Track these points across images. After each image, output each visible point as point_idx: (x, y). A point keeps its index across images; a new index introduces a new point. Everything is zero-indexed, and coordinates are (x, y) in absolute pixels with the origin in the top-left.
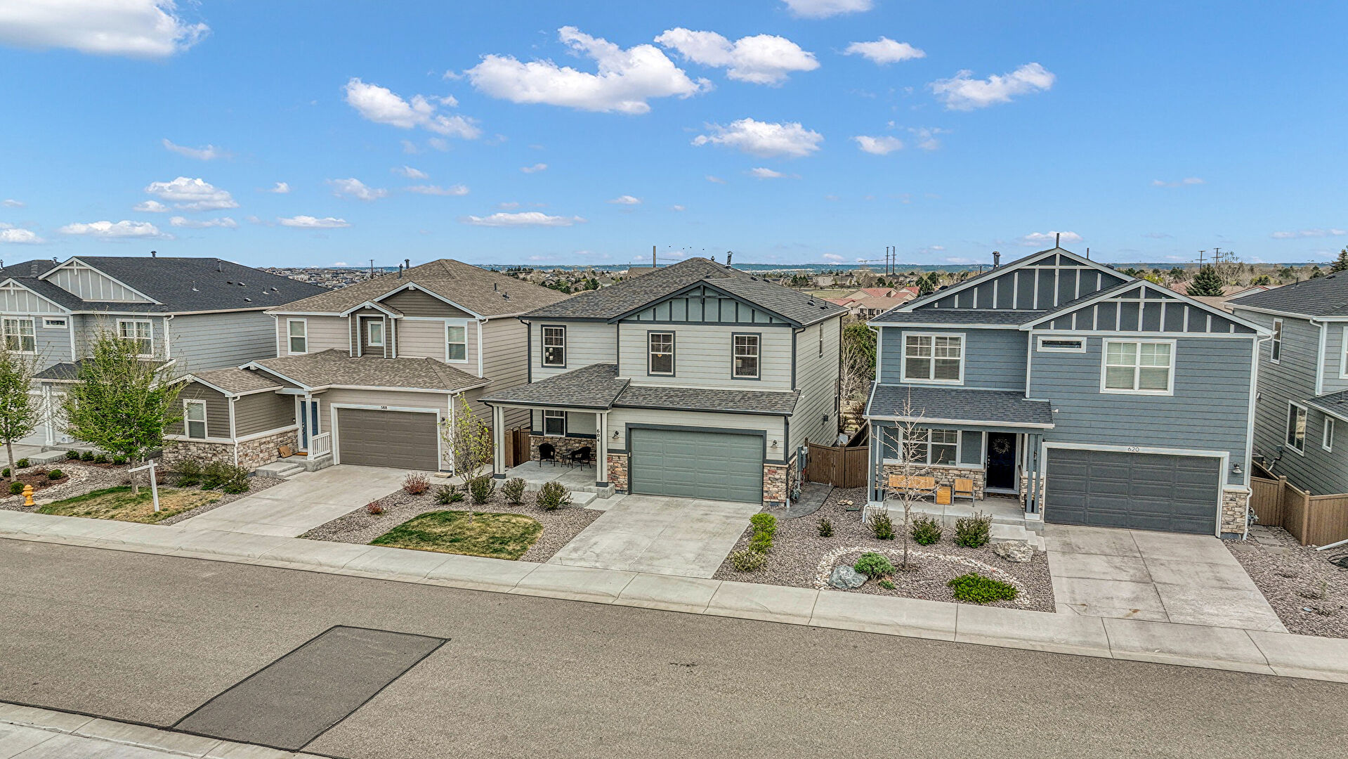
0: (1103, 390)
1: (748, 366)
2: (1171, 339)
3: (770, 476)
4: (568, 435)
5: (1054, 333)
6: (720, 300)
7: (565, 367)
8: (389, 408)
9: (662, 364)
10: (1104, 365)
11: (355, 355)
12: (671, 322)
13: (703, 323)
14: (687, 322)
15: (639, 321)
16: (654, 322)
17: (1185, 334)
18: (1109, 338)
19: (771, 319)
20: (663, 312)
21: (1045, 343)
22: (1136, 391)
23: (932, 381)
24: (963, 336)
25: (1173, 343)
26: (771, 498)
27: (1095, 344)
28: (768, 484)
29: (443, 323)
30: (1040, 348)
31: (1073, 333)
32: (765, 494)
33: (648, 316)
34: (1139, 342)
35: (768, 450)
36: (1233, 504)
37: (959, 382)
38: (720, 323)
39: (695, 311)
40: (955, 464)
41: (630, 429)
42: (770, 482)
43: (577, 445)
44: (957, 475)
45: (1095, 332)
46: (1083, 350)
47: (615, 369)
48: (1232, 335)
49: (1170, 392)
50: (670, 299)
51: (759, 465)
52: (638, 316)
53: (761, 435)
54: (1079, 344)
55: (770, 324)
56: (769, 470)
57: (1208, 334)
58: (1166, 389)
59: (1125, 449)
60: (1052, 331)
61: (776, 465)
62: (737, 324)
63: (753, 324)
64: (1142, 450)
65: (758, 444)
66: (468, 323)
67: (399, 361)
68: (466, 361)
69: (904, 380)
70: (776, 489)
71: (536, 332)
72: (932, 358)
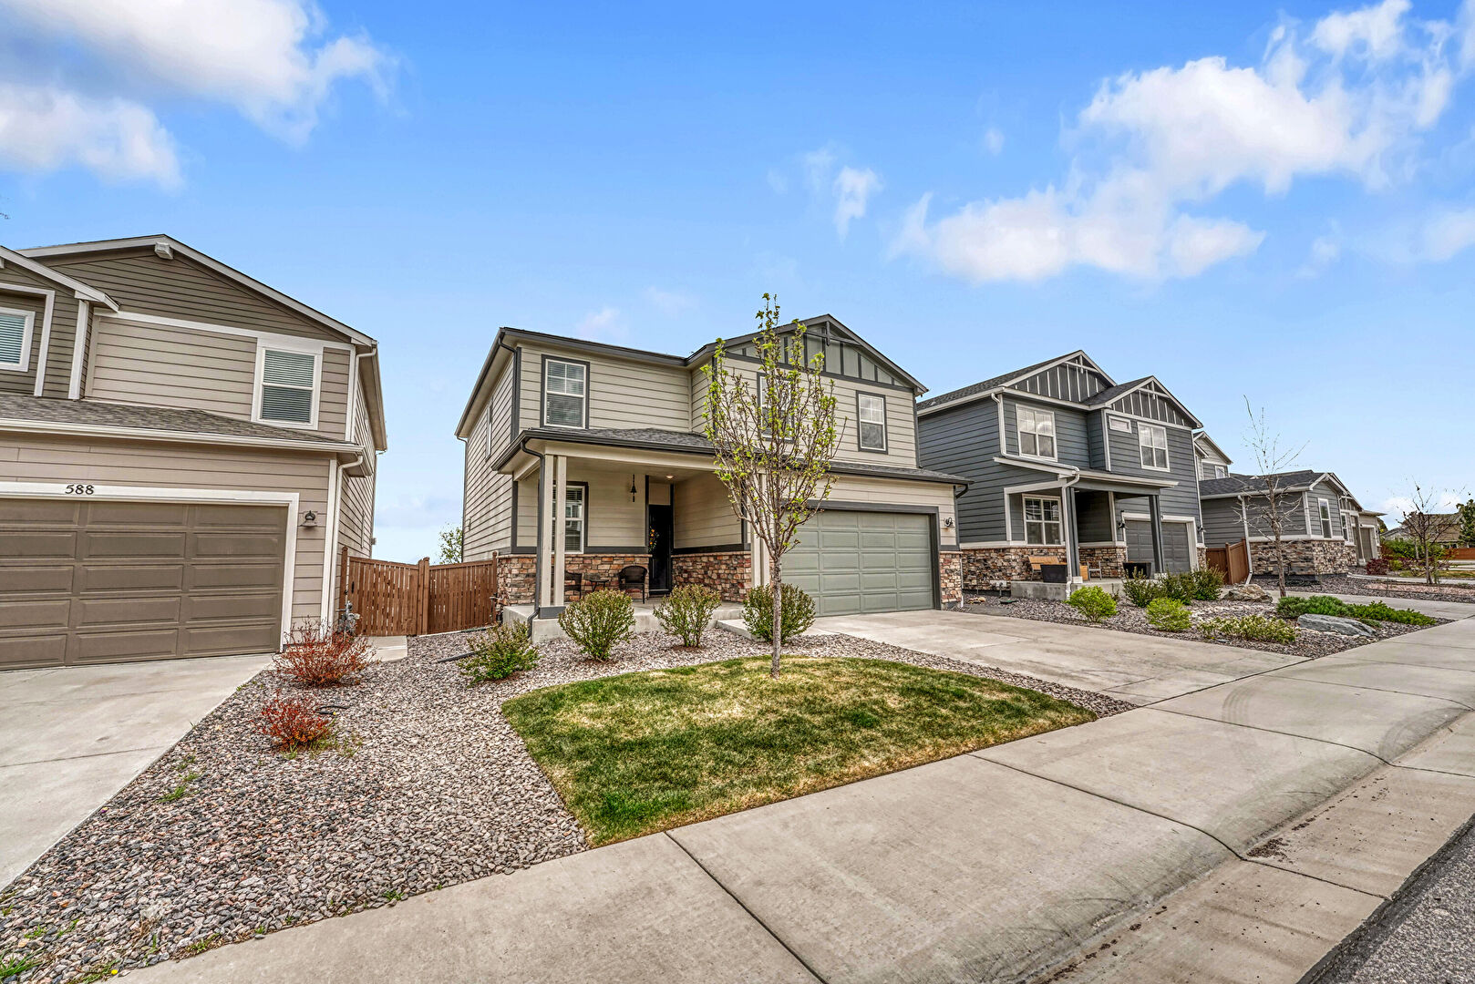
0: (1142, 466)
1: (872, 435)
2: (1163, 427)
3: (945, 568)
4: (588, 550)
5: (1115, 414)
6: (842, 346)
8: (102, 492)
10: (1141, 445)
12: (786, 365)
13: (825, 373)
14: (806, 369)
15: (744, 357)
17: (1168, 424)
18: (1139, 421)
19: (893, 380)
22: (1156, 468)
23: (1039, 457)
24: (1052, 414)
25: (1164, 430)
26: (947, 598)
27: (1135, 425)
28: (944, 578)
29: (254, 341)
30: (1111, 427)
31: (1124, 415)
32: (943, 593)
34: (1152, 427)
35: (942, 533)
36: (1201, 558)
37: (1055, 459)
38: (842, 376)
40: (1059, 543)
42: (946, 575)
43: (607, 567)
45: (1134, 416)
46: (1130, 430)
48: (1184, 427)
49: (1169, 470)
50: (785, 334)
51: (927, 556)
52: (744, 351)
53: (932, 517)
54: (1127, 425)
55: (892, 387)
56: (944, 560)
57: (1176, 425)
61: (951, 553)
62: (860, 380)
63: (876, 383)
64: (1164, 518)
65: (921, 525)
66: (326, 351)
67: (98, 405)
68: (313, 426)
69: (1021, 454)
70: (952, 584)
71: (532, 365)
72: (1037, 433)
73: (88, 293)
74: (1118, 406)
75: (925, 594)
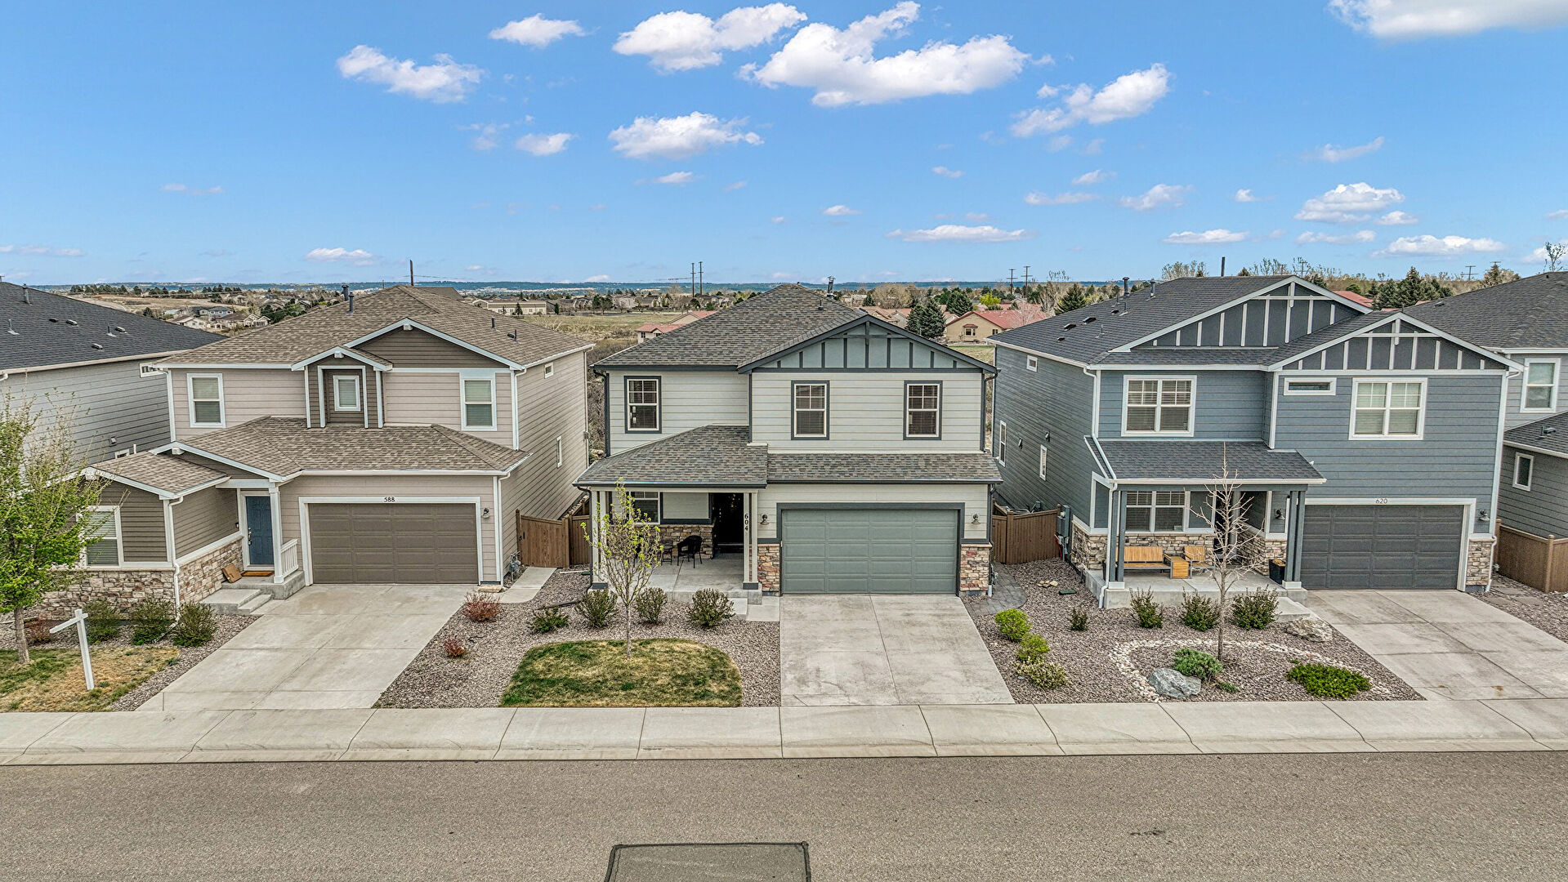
0: (1352, 436)
1: (923, 423)
2: (1420, 377)
3: (969, 559)
4: (664, 522)
5: (1302, 374)
6: (889, 339)
7: (660, 432)
8: (398, 500)
9: (810, 423)
10: (1354, 408)
11: (316, 425)
12: (823, 369)
13: (867, 370)
14: (845, 369)
15: (779, 370)
16: (801, 369)
17: (1437, 371)
18: (1359, 377)
19: (955, 362)
20: (812, 358)
21: (1293, 386)
22: (1386, 436)
23: (1158, 433)
24: (1194, 379)
25: (1424, 382)
26: (969, 586)
27: (1345, 384)
28: (967, 569)
29: (457, 375)
30: (1287, 392)
31: (1322, 374)
32: (963, 582)
33: (794, 362)
34: (1390, 382)
35: (967, 526)
36: (1478, 554)
37: (1189, 433)
38: (888, 370)
39: (856, 356)
40: (1182, 530)
42: (969, 566)
43: (678, 534)
44: (1185, 543)
45: (1345, 371)
46: (1332, 392)
47: (745, 433)
48: (1482, 371)
49: (1419, 436)
50: (822, 340)
51: (952, 546)
52: (779, 363)
53: (958, 510)
54: (1326, 386)
55: (954, 370)
56: (968, 552)
57: (1459, 371)
58: (1415, 432)
59: (1372, 501)
60: (1300, 371)
61: (978, 545)
62: (911, 369)
63: (932, 370)
64: (1391, 501)
65: (950, 520)
66: (497, 375)
67: (391, 431)
68: (494, 428)
69: (1125, 433)
70: (976, 574)
71: (617, 386)
72: (1159, 406)
73: (378, 367)
74: (1312, 362)
75: (949, 580)
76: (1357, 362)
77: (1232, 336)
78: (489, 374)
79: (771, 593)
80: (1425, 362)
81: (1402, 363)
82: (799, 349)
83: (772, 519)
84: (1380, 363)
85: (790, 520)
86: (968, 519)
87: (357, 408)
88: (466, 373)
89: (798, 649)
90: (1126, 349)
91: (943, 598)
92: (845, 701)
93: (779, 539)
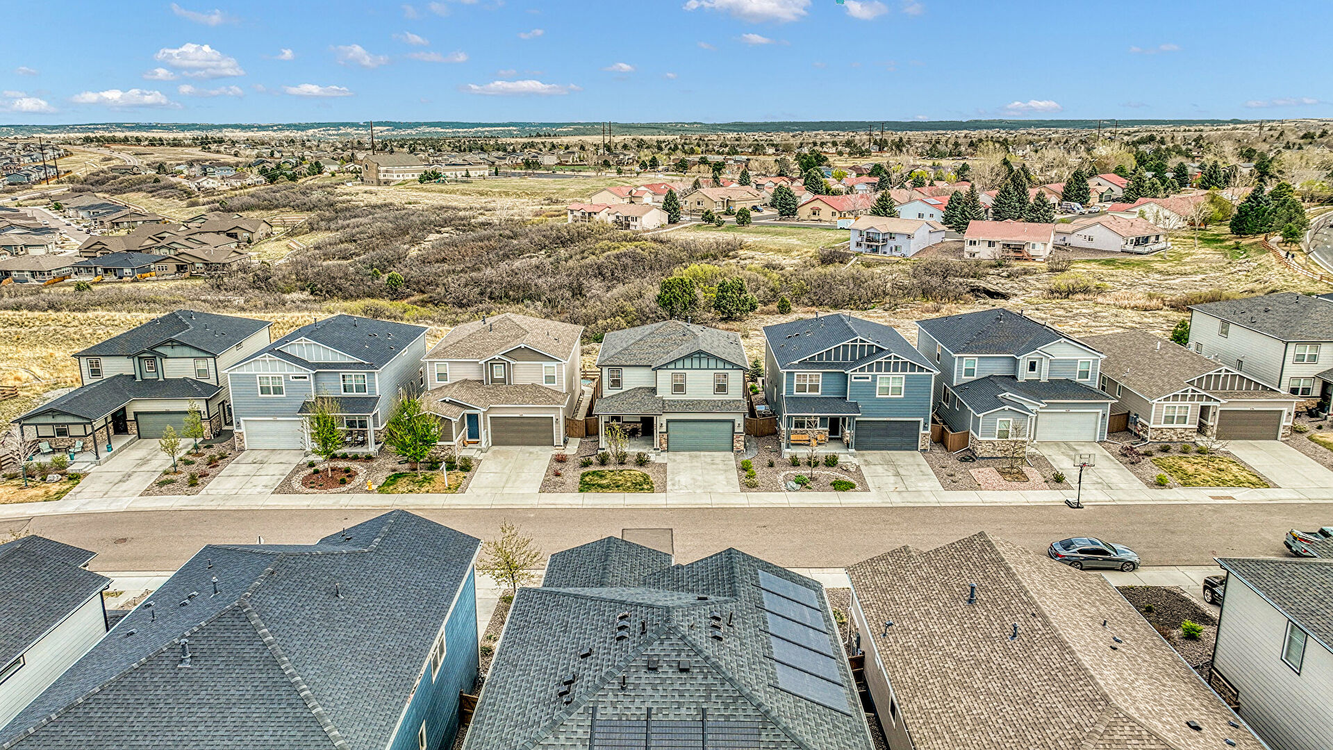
0: (877, 396)
1: (721, 388)
2: (902, 375)
3: (737, 439)
4: (623, 423)
5: (858, 374)
6: (708, 358)
7: (621, 389)
8: (524, 416)
9: (679, 388)
10: (878, 386)
11: (487, 382)
12: (683, 369)
13: (700, 369)
14: (692, 369)
15: (667, 369)
16: (675, 369)
17: (908, 373)
18: (880, 375)
19: (733, 366)
20: (679, 365)
21: (855, 378)
22: (890, 396)
23: (807, 393)
24: (821, 374)
25: (904, 377)
26: (737, 449)
27: (874, 377)
28: (736, 442)
29: (542, 365)
30: (853, 380)
31: (866, 373)
32: (734, 447)
33: (673, 366)
34: (891, 377)
35: (736, 427)
36: (924, 438)
37: (819, 394)
38: (708, 369)
39: (696, 364)
40: (817, 428)
41: (668, 421)
44: (818, 433)
45: (874, 373)
46: (870, 380)
47: (654, 390)
48: (925, 373)
49: (902, 396)
50: (683, 358)
51: (730, 435)
52: (667, 366)
53: (733, 422)
54: (868, 378)
55: (733, 369)
56: (736, 437)
57: (916, 373)
59: (885, 419)
60: (858, 373)
61: (740, 434)
62: (716, 369)
63: (724, 369)
64: (892, 419)
65: (730, 425)
66: (557, 364)
67: (516, 386)
68: (556, 384)
69: (795, 393)
70: (739, 445)
71: (605, 371)
72: (808, 384)
73: (512, 362)
74: (862, 370)
75: (729, 446)
76: (879, 370)
77: (837, 358)
78: (554, 364)
79: (664, 451)
80: (904, 370)
81: (896, 370)
82: (675, 362)
83: (665, 425)
84: (887, 370)
85: (670, 425)
86: (736, 425)
87: (503, 377)
88: (545, 364)
89: (673, 473)
90: (797, 362)
91: (727, 453)
92: (687, 491)
93: (667, 432)
